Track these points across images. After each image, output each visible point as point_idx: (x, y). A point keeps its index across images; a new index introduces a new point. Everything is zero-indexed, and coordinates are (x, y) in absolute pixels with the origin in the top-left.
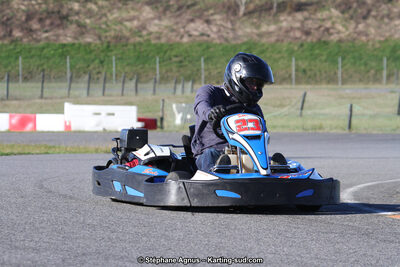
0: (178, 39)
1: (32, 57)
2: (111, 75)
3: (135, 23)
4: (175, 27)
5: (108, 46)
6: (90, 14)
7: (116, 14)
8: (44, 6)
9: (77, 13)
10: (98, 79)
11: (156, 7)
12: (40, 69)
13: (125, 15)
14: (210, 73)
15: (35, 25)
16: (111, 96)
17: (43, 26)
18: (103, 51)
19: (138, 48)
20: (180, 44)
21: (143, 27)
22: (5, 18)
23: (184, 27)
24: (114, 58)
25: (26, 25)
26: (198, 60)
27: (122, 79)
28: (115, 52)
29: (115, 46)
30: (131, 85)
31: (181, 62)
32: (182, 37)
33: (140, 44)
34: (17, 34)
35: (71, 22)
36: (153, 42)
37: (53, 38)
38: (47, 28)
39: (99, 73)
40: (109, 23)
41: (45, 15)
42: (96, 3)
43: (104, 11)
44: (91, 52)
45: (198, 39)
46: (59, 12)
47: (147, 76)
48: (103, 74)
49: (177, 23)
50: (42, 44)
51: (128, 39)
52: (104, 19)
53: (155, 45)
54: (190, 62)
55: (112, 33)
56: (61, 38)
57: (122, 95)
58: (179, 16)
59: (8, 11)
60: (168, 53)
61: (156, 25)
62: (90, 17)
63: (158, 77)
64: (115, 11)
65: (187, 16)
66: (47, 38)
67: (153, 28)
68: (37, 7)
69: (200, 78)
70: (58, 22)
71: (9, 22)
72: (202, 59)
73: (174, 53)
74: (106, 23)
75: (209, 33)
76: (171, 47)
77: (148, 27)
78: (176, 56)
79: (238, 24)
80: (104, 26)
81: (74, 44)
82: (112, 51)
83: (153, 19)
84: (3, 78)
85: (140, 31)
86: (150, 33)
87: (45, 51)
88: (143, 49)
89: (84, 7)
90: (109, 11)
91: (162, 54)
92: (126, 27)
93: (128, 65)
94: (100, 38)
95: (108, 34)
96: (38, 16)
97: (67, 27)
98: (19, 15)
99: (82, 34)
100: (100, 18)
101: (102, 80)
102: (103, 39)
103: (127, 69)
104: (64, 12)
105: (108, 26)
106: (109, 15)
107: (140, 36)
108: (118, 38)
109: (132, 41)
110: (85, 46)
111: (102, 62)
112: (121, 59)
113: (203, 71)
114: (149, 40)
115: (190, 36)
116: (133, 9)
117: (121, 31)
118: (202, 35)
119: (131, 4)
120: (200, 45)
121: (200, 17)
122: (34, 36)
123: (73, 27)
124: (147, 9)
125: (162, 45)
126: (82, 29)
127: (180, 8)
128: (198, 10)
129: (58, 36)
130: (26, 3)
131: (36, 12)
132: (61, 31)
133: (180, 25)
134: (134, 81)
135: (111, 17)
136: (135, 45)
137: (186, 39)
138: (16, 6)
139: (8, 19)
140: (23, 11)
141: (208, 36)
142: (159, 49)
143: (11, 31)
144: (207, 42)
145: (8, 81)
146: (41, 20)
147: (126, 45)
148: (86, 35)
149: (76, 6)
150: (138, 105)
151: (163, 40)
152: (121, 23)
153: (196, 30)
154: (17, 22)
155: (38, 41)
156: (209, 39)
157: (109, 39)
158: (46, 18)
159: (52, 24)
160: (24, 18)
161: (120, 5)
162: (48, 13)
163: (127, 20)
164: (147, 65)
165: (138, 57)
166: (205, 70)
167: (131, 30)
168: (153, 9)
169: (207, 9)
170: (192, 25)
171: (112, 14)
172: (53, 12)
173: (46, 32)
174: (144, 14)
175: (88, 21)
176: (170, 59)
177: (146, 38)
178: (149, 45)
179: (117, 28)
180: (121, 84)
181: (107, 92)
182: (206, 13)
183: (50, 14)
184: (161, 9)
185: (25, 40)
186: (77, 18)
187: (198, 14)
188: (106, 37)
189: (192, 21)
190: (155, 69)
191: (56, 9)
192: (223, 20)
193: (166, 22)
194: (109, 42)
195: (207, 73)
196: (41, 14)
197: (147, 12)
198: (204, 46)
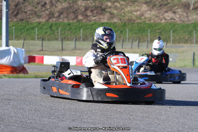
0: (159, 21)
1: (87, 29)
2: (126, 38)
3: (138, 13)
4: (158, 15)
5: (125, 24)
6: (116, 8)
7: (129, 8)
8: (93, 4)
9: (110, 8)
10: (120, 40)
11: (149, 5)
12: (91, 35)
13: (133, 9)
14: (175, 38)
15: (89, 13)
16: (126, 48)
17: (93, 14)
18: (122, 27)
19: (139, 25)
20: (160, 23)
21: (142, 15)
22: (74, 10)
23: (162, 15)
24: (128, 30)
25: (84, 13)
26: (170, 31)
27: (131, 40)
28: (128, 27)
29: (128, 24)
30: (136, 43)
31: (161, 32)
32: (161, 20)
33: (141, 23)
34: (80, 17)
35: (107, 12)
36: (147, 22)
37: (98, 20)
38: (95, 15)
39: (120, 37)
40: (125, 13)
41: (94, 8)
42: (119, 3)
43: (123, 7)
44: (116, 27)
45: (169, 21)
46: (101, 7)
47: (144, 39)
48: (122, 37)
49: (159, 13)
50: (92, 22)
51: (135, 21)
52: (123, 11)
53: (148, 24)
54: (165, 32)
55: (127, 18)
56: (102, 20)
57: (132, 48)
58: (160, 9)
59: (76, 6)
60: (154, 28)
61: (149, 14)
62: (116, 10)
63: (149, 40)
64: (129, 6)
65: (164, 9)
66: (95, 20)
67: (147, 15)
68: (90, 4)
69: (170, 40)
70: (100, 12)
71: (76, 12)
72: (171, 31)
73: (157, 28)
74: (124, 13)
75: (175, 18)
76: (156, 24)
77: (145, 15)
78: (158, 29)
79: (189, 14)
80: (123, 14)
81: (108, 23)
82: (126, 26)
83: (147, 11)
84: (73, 39)
85: (140, 17)
86: (146, 18)
87: (94, 26)
88: (142, 26)
89: (113, 4)
90: (126, 7)
91: (151, 28)
92: (133, 14)
93: (134, 33)
94: (121, 20)
95: (125, 18)
96: (91, 9)
97: (105, 14)
98: (81, 8)
99: (112, 18)
100: (121, 10)
101: (121, 41)
102: (122, 20)
103: (134, 35)
104: (104, 7)
105: (125, 14)
106: (125, 9)
107: (141, 19)
108: (130, 20)
109: (136, 21)
110: (113, 24)
111: (121, 32)
112: (131, 30)
113: (172, 37)
114: (145, 21)
115: (166, 19)
116: (137, 6)
117: (131, 16)
118: (172, 19)
119: (136, 4)
120: (170, 24)
121: (171, 10)
122: (89, 19)
123: (108, 15)
124: (144, 6)
125: (151, 24)
126: (112, 15)
127: (160, 6)
128: (169, 7)
129: (100, 19)
130: (85, 2)
131: (90, 7)
132: (102, 16)
133: (161, 14)
134: (138, 41)
135: (126, 10)
136: (138, 24)
137: (163, 21)
138: (80, 4)
139: (76, 10)
140: (83, 6)
141: (175, 20)
142: (150, 26)
143: (77, 16)
144: (174, 22)
145: (76, 41)
146: (92, 11)
147: (134, 24)
148: (114, 18)
149: (109, 4)
150: (139, 53)
151: (152, 22)
152: (131, 12)
153: (168, 16)
154: (81, 12)
155: (90, 21)
156: (175, 21)
157: (125, 20)
158: (95, 10)
159: (97, 13)
160: (83, 10)
161: (131, 4)
162: (95, 7)
163: (134, 11)
164: (144, 34)
165: (140, 30)
166: (173, 37)
167: (136, 16)
168: (147, 6)
169: (174, 6)
170: (167, 14)
171: (127, 8)
172: (98, 7)
173: (94, 16)
174: (143, 8)
175: (115, 12)
176: (155, 31)
177: (144, 20)
178: (145, 24)
179: (129, 15)
180: (131, 43)
181: (124, 47)
182: (174, 8)
183: (96, 8)
184: (151, 6)
185: (84, 21)
186: (109, 10)
187: (170, 9)
188: (124, 20)
189: (167, 12)
190: (147, 36)
191: (99, 6)
192: (182, 11)
193: (153, 12)
194: (125, 22)
195: (174, 38)
196: (92, 8)
197: (144, 7)
198: (172, 25)
